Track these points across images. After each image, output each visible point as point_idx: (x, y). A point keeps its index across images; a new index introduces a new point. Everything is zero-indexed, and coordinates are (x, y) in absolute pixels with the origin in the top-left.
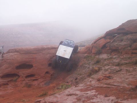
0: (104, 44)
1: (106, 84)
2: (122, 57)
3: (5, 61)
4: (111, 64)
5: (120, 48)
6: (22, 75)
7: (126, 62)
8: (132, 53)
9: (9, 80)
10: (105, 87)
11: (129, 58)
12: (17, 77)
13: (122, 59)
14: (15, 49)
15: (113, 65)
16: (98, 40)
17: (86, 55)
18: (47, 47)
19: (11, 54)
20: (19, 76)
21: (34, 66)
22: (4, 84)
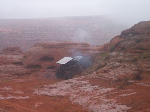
0: (118, 42)
1: (100, 76)
2: (126, 55)
3: (31, 53)
4: (115, 61)
5: (126, 47)
6: (44, 66)
7: (127, 59)
8: (135, 52)
9: (32, 70)
10: (97, 79)
11: (131, 56)
12: (39, 68)
13: (126, 56)
14: (41, 43)
15: (117, 62)
16: (114, 38)
17: (102, 51)
18: (69, 43)
19: (37, 47)
20: (41, 67)
21: (55, 59)
22: (28, 74)
